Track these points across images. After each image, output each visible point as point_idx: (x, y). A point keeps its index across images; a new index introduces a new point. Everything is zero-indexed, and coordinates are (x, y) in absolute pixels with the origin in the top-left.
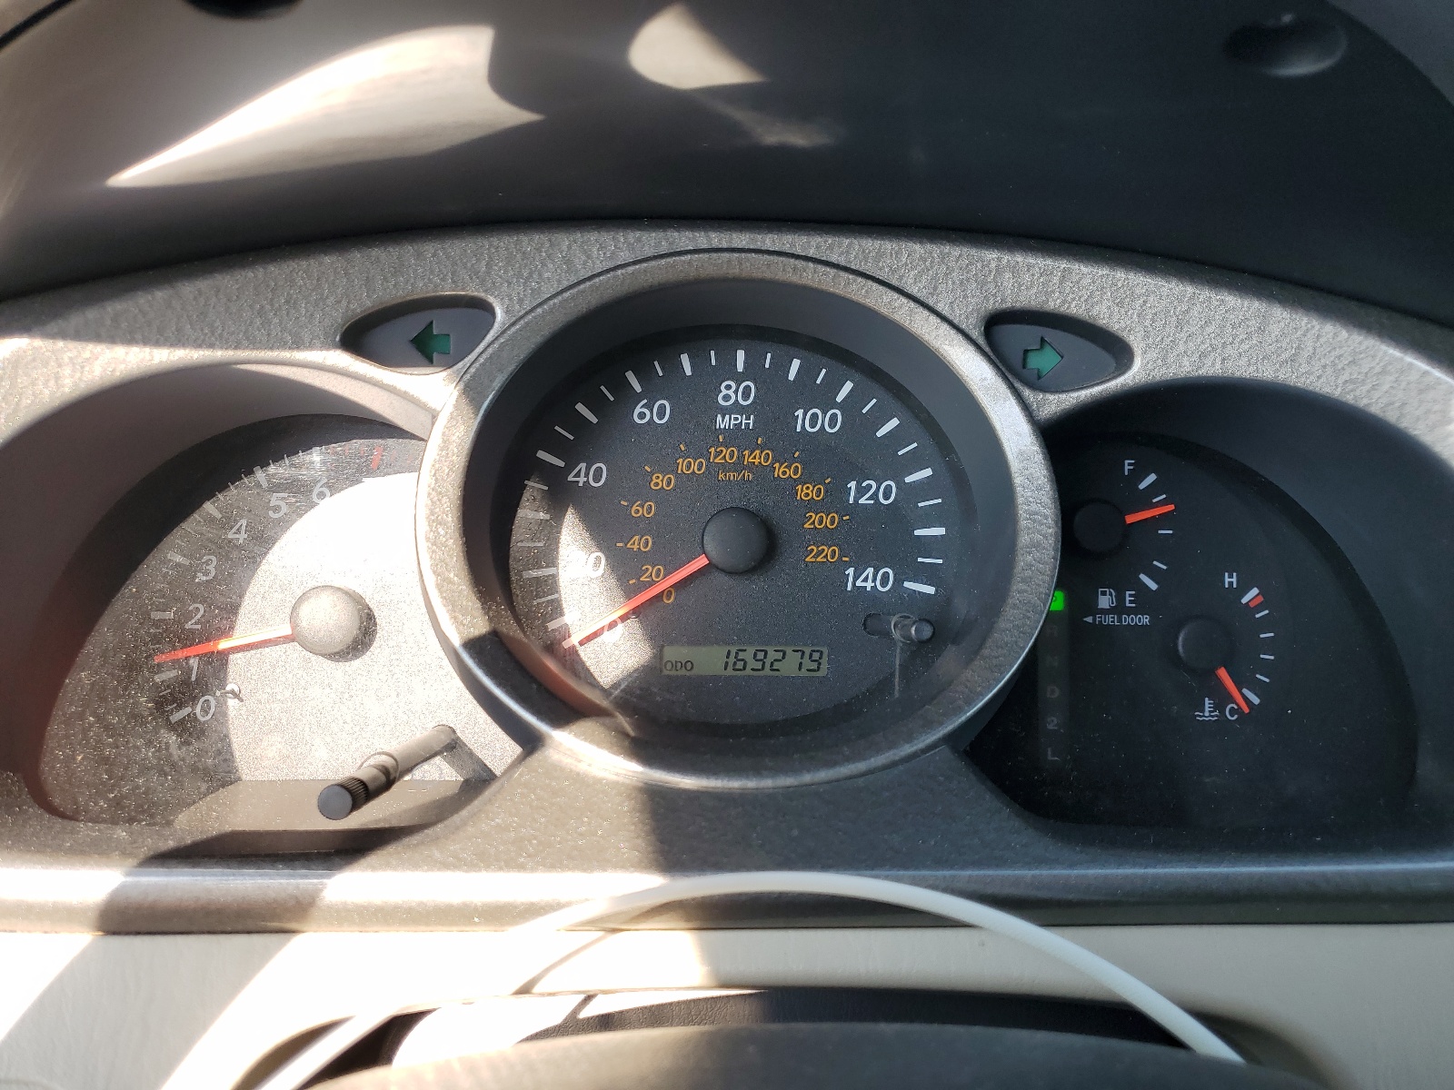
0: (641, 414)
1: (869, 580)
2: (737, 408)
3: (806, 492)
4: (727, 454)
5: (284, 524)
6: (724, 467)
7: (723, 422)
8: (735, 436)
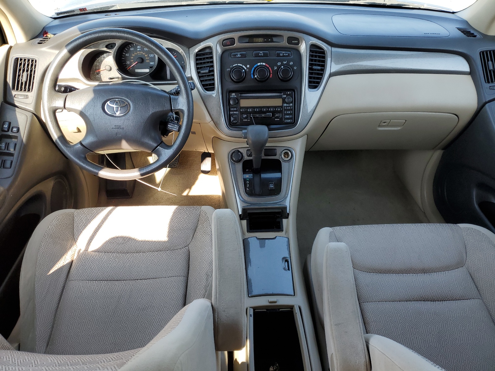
0: (131, 49)
1: (152, 63)
2: (139, 48)
3: (146, 56)
4: (139, 52)
5: (103, 60)
6: (139, 54)
7: (138, 50)
8: (139, 51)
